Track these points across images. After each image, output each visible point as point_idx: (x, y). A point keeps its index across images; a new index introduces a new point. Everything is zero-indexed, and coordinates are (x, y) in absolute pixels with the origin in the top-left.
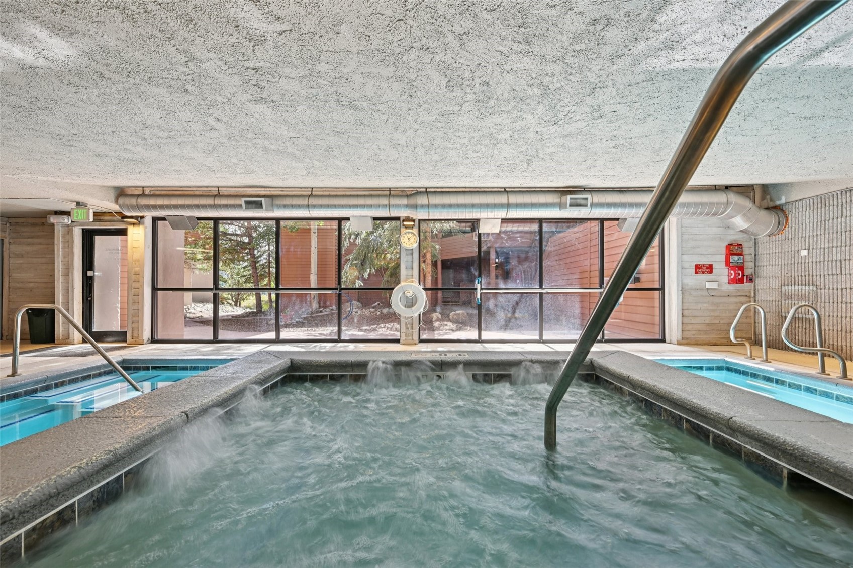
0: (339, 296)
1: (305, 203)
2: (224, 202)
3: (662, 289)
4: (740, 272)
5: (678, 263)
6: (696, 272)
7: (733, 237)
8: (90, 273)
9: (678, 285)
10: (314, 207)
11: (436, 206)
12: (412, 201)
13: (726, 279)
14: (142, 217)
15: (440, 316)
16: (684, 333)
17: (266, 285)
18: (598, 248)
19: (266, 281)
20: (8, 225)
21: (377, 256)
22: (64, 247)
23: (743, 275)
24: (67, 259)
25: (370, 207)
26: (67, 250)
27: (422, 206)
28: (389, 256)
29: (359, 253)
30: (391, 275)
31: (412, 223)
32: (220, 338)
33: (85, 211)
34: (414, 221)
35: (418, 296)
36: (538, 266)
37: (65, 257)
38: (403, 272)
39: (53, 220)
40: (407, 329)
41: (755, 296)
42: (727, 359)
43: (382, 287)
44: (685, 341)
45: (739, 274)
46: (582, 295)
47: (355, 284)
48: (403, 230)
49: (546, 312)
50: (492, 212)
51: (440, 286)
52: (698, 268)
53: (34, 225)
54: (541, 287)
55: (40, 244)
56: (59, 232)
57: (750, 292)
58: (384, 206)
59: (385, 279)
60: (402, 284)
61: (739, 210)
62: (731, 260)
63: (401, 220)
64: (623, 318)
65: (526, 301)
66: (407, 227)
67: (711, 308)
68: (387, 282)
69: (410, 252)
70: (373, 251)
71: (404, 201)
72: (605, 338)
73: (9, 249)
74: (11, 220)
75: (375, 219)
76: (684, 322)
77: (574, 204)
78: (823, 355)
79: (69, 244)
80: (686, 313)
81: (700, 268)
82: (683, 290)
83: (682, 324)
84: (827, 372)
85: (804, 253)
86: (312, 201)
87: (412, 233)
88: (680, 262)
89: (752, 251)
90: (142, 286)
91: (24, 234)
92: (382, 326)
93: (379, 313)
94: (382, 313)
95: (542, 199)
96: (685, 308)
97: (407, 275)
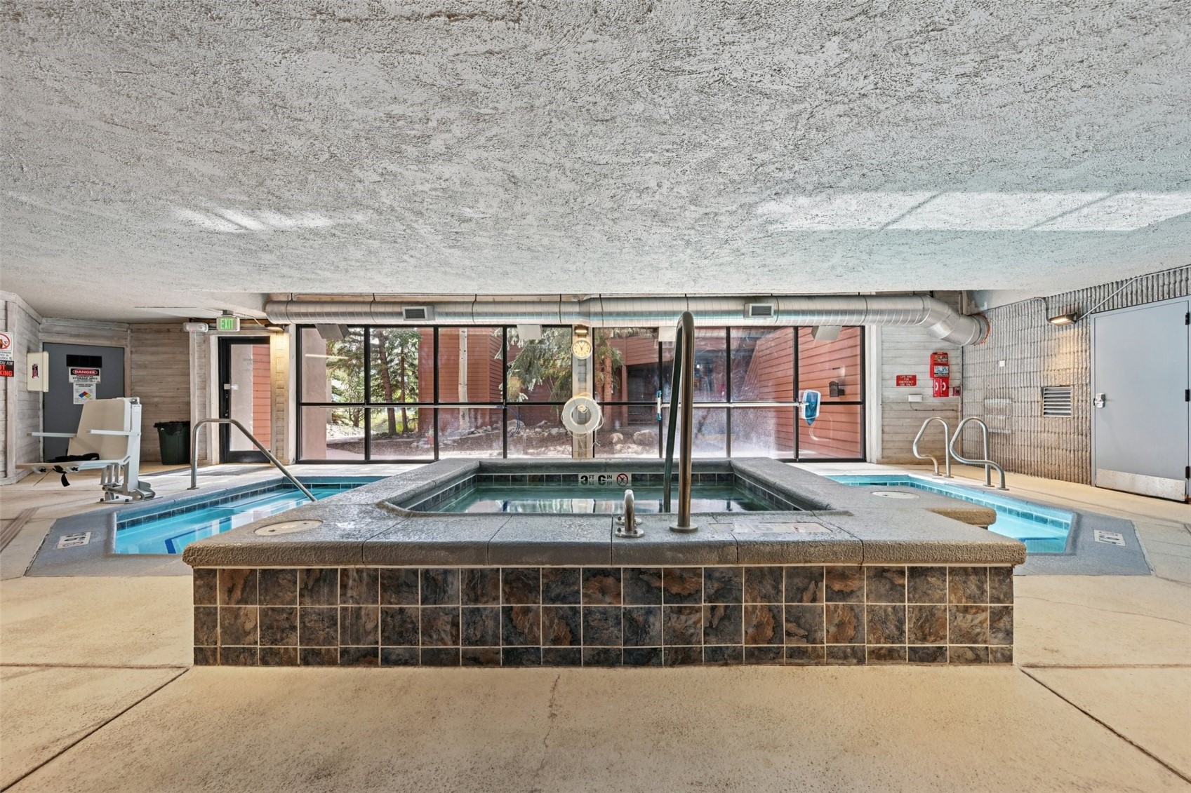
0: (505, 411)
1: (470, 310)
2: (381, 309)
3: (863, 403)
4: (944, 384)
5: (878, 374)
6: (898, 384)
7: (938, 346)
8: (226, 387)
9: (877, 398)
10: (479, 314)
11: (611, 314)
12: (584, 308)
13: (930, 391)
14: (286, 325)
15: (621, 436)
16: (885, 451)
17: (399, 399)
18: (792, 358)
19: (399, 393)
20: (129, 332)
21: (544, 362)
22: (200, 358)
23: (948, 388)
24: (203, 371)
25: (539, 314)
26: (203, 360)
27: (596, 314)
28: (559, 363)
29: (523, 360)
30: (562, 388)
31: (585, 331)
32: (373, 458)
33: (232, 320)
34: (587, 328)
35: (592, 410)
36: (725, 378)
37: (201, 369)
38: (576, 384)
39: (189, 327)
40: (580, 447)
41: (962, 411)
42: (910, 475)
43: (550, 401)
44: (885, 460)
45: (943, 386)
46: (778, 410)
47: (517, 397)
48: (575, 339)
49: (734, 428)
50: (670, 320)
51: (625, 399)
52: (900, 380)
53: (159, 332)
54: (729, 401)
55: (166, 353)
56: (194, 341)
57: (957, 406)
58: (555, 314)
59: (554, 391)
60: (575, 397)
61: (938, 316)
62: (935, 371)
63: (573, 327)
64: (831, 436)
65: (712, 416)
66: (579, 335)
67: (914, 424)
68: (557, 395)
69: (583, 362)
70: (540, 357)
71: (576, 309)
72: (800, 457)
73: (131, 359)
74: (135, 327)
75: (544, 326)
76: (885, 439)
77: (757, 312)
78: (990, 468)
79: (205, 354)
80: (886, 429)
81: (902, 379)
82: (883, 404)
83: (883, 441)
84: (1006, 487)
85: (1002, 364)
86: (477, 309)
87: (585, 342)
88: (881, 373)
89: (959, 360)
90: (287, 401)
91: (149, 342)
92: (552, 448)
93: (546, 434)
94: (550, 434)
95: (725, 306)
96: (885, 424)
97: (580, 388)
